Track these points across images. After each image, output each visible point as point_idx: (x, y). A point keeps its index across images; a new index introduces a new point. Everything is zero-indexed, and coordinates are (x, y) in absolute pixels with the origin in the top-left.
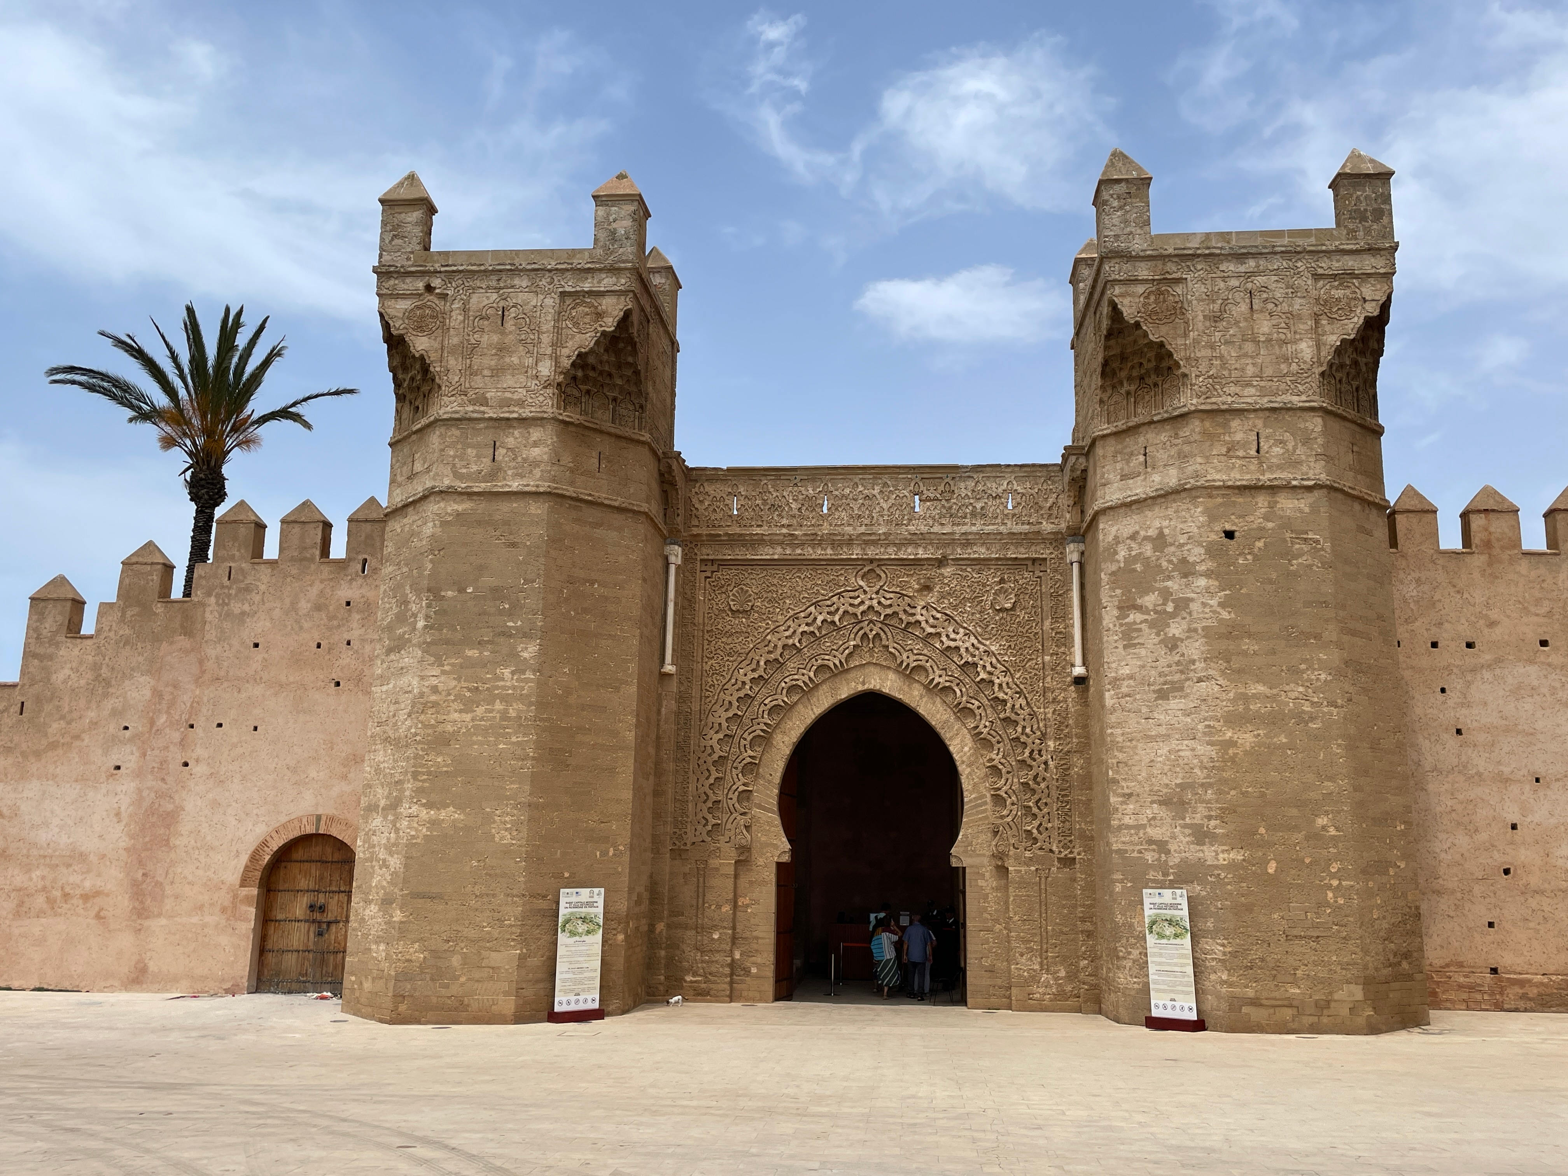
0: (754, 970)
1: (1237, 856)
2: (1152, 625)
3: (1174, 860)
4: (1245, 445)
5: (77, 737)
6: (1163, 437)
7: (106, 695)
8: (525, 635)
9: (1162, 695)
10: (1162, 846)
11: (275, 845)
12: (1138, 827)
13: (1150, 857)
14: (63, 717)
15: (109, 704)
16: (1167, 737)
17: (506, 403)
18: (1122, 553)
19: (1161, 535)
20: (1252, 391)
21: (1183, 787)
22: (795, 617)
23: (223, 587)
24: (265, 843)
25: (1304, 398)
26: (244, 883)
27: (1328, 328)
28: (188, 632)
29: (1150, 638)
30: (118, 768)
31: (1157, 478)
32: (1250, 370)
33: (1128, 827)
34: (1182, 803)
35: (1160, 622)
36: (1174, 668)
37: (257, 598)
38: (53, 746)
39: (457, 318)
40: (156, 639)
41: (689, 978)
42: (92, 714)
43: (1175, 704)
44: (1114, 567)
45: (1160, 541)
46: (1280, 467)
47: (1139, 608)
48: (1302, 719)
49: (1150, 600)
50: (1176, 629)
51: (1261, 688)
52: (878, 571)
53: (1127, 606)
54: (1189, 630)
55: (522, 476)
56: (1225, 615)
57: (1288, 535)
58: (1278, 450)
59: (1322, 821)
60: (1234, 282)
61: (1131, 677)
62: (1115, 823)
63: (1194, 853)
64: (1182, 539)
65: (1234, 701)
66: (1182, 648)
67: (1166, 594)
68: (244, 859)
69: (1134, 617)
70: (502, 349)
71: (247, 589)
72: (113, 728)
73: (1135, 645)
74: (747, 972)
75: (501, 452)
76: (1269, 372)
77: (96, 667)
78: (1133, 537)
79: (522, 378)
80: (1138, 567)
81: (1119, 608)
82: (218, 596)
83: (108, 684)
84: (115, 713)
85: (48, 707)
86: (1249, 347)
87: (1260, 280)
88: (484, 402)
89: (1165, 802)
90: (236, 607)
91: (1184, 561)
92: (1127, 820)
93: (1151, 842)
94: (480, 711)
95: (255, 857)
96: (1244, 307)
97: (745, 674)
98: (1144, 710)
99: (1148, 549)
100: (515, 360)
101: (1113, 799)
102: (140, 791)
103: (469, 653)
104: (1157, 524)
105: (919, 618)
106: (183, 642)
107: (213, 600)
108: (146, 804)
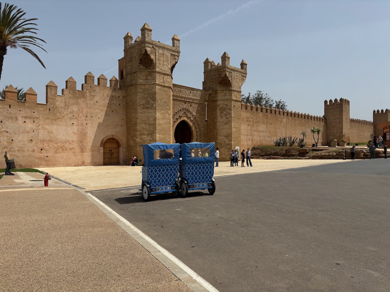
2: (225, 115)
3: (226, 143)
5: (63, 117)
6: (228, 92)
7: (68, 109)
9: (226, 124)
10: (225, 142)
11: (105, 140)
13: (223, 143)
14: (60, 112)
15: (69, 110)
16: (226, 129)
17: (165, 71)
18: (221, 106)
19: (227, 104)
20: (236, 88)
21: (228, 135)
23: (89, 89)
24: (103, 139)
26: (101, 146)
28: (84, 98)
29: (224, 117)
30: (73, 124)
31: (226, 97)
34: (228, 137)
35: (226, 115)
37: (97, 93)
38: (59, 118)
39: (157, 54)
40: (77, 98)
42: (66, 112)
43: (227, 125)
44: (220, 107)
45: (226, 105)
46: (238, 98)
47: (223, 113)
49: (225, 112)
50: (228, 116)
52: (186, 103)
53: (221, 113)
54: (230, 117)
56: (233, 115)
61: (221, 121)
62: (218, 139)
63: (229, 142)
67: (227, 112)
68: (100, 142)
72: (71, 116)
73: (222, 118)
75: (164, 79)
77: (65, 102)
78: (223, 104)
79: (166, 67)
80: (223, 108)
82: (89, 91)
83: (68, 106)
84: (71, 113)
85: (56, 110)
86: (236, 83)
88: (162, 70)
90: (93, 94)
91: (230, 108)
92: (220, 139)
93: (223, 141)
95: (102, 142)
98: (223, 126)
99: (225, 106)
100: (165, 63)
101: (218, 136)
102: (78, 128)
103: (162, 112)
104: (226, 103)
105: (190, 110)
106: (83, 99)
107: (88, 92)
108: (80, 131)
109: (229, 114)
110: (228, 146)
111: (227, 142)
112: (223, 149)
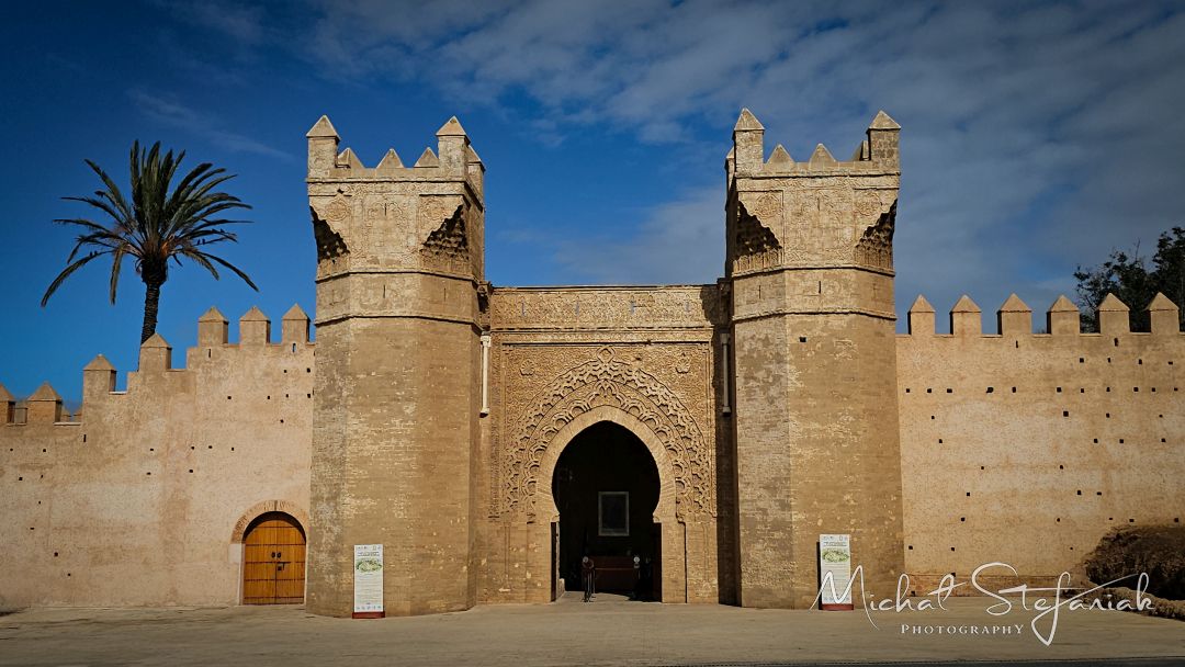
0: (539, 585)
1: (801, 516)
2: (762, 388)
4: (812, 289)
5: (122, 456)
6: (769, 282)
7: (138, 429)
8: (407, 400)
9: (766, 429)
10: (764, 511)
11: (250, 519)
12: (753, 501)
13: (758, 517)
14: (111, 444)
15: (140, 435)
16: (768, 451)
17: (389, 262)
18: (747, 347)
19: (767, 338)
20: (817, 257)
21: (775, 479)
22: (561, 377)
23: (206, 362)
24: (244, 517)
25: (846, 261)
26: (234, 540)
27: (861, 220)
28: (185, 389)
29: (760, 395)
30: (149, 473)
31: (765, 305)
32: (817, 245)
33: (748, 501)
34: (775, 488)
35: (765, 388)
36: (773, 414)
37: (229, 369)
38: (108, 461)
39: (358, 210)
40: (167, 395)
41: (501, 590)
42: (130, 442)
43: (772, 433)
44: (742, 355)
45: (766, 341)
46: (832, 302)
47: (755, 379)
48: (838, 442)
49: (761, 374)
50: (773, 392)
51: (817, 426)
52: (610, 349)
53: (748, 378)
54: (781, 393)
55: (401, 306)
56: (799, 385)
57: (834, 341)
58: (831, 291)
59: (847, 497)
60: (810, 193)
61: (750, 417)
62: (741, 498)
63: (781, 515)
64: (778, 341)
65: (803, 433)
66: (776, 403)
67: (769, 372)
68: (232, 527)
69: (752, 383)
70: (387, 230)
71: (222, 363)
72: (144, 450)
73: (752, 400)
74: (535, 585)
75: (388, 292)
76: (827, 246)
77: (130, 413)
78: (752, 338)
79: (399, 248)
80: (755, 355)
81: (745, 378)
82: (203, 368)
83: (138, 423)
84: (144, 440)
85: (101, 438)
86: (817, 231)
87: (824, 192)
88: (376, 261)
89: (766, 488)
90: (215, 374)
91: (778, 354)
92: (747, 497)
93: (759, 509)
94: (383, 444)
95: (238, 526)
96: (814, 208)
97: (530, 412)
98: (757, 436)
99: (760, 346)
100: (394, 236)
101: (740, 485)
102: (164, 487)
103: (375, 411)
104: (765, 331)
105: (634, 377)
106: (183, 396)
107: (200, 370)
108: (169, 496)
109: (777, 378)
110: (777, 535)
111: (775, 513)
112: (759, 546)
